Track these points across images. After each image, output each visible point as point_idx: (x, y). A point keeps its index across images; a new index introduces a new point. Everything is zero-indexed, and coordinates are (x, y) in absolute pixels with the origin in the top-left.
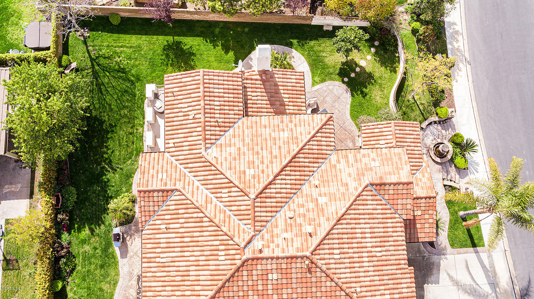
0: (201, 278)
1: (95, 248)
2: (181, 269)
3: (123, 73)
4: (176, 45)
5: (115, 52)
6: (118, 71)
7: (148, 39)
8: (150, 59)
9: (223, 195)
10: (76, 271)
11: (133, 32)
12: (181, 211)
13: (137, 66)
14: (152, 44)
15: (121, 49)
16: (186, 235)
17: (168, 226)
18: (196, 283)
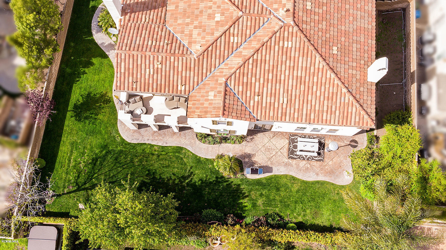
0: (304, 65)
1: (261, 195)
2: (294, 84)
3: (97, 160)
4: (77, 109)
5: (74, 167)
6: (95, 164)
7: (66, 136)
8: (87, 135)
9: (236, 41)
10: (279, 213)
11: (56, 149)
12: (245, 81)
13: (92, 148)
14: (71, 132)
15: (72, 161)
16: (266, 77)
17: (256, 94)
18: (308, 71)
